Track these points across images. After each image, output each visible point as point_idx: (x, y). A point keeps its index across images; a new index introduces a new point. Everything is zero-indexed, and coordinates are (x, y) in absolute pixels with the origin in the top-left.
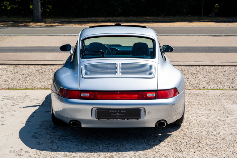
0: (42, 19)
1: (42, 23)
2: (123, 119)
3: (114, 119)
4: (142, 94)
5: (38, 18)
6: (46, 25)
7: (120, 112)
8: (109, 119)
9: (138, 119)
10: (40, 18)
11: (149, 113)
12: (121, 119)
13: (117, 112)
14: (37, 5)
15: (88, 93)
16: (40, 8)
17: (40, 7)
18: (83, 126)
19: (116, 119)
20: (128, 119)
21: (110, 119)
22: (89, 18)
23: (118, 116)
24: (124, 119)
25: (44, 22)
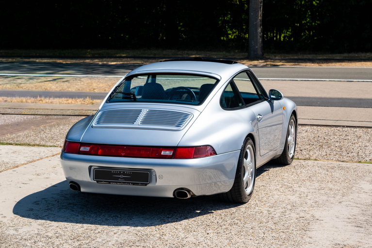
0: (263, 54)
1: (260, 61)
2: (127, 183)
3: (116, 182)
4: (154, 151)
5: (256, 53)
6: (265, 63)
7: (124, 174)
8: (110, 183)
9: (146, 185)
10: (260, 52)
11: (161, 177)
12: (125, 183)
13: (120, 174)
14: (255, 32)
15: (89, 146)
16: (259, 37)
17: (259, 35)
18: (82, 190)
19: (119, 182)
20: (134, 184)
21: (112, 182)
22: (346, 55)
23: (121, 179)
24: (129, 183)
25: (263, 60)
